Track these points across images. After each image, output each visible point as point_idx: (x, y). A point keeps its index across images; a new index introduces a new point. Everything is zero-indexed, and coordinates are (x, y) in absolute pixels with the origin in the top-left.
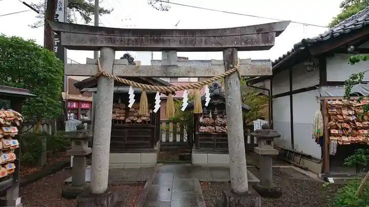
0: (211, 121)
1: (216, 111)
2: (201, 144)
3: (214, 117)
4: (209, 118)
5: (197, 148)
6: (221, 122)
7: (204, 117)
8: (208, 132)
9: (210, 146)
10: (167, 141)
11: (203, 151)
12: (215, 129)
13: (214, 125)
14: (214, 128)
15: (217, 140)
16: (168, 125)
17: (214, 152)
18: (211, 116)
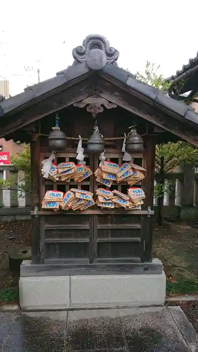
0: (80, 171)
1: (96, 138)
2: (48, 245)
3: (92, 160)
4: (76, 162)
5: (37, 259)
6: (115, 175)
7: (59, 161)
8: (71, 210)
9: (79, 250)
10: (14, 206)
11: (54, 269)
12: (95, 197)
13: (89, 184)
14: (89, 196)
15: (101, 232)
16: (14, 176)
17: (90, 269)
18: (80, 156)
